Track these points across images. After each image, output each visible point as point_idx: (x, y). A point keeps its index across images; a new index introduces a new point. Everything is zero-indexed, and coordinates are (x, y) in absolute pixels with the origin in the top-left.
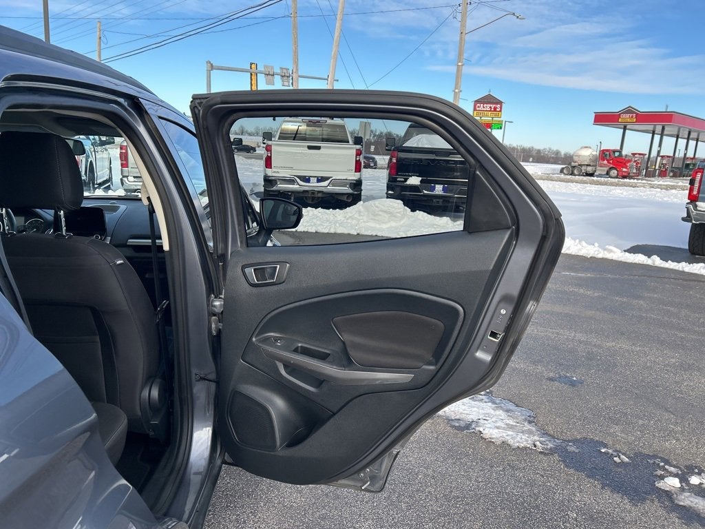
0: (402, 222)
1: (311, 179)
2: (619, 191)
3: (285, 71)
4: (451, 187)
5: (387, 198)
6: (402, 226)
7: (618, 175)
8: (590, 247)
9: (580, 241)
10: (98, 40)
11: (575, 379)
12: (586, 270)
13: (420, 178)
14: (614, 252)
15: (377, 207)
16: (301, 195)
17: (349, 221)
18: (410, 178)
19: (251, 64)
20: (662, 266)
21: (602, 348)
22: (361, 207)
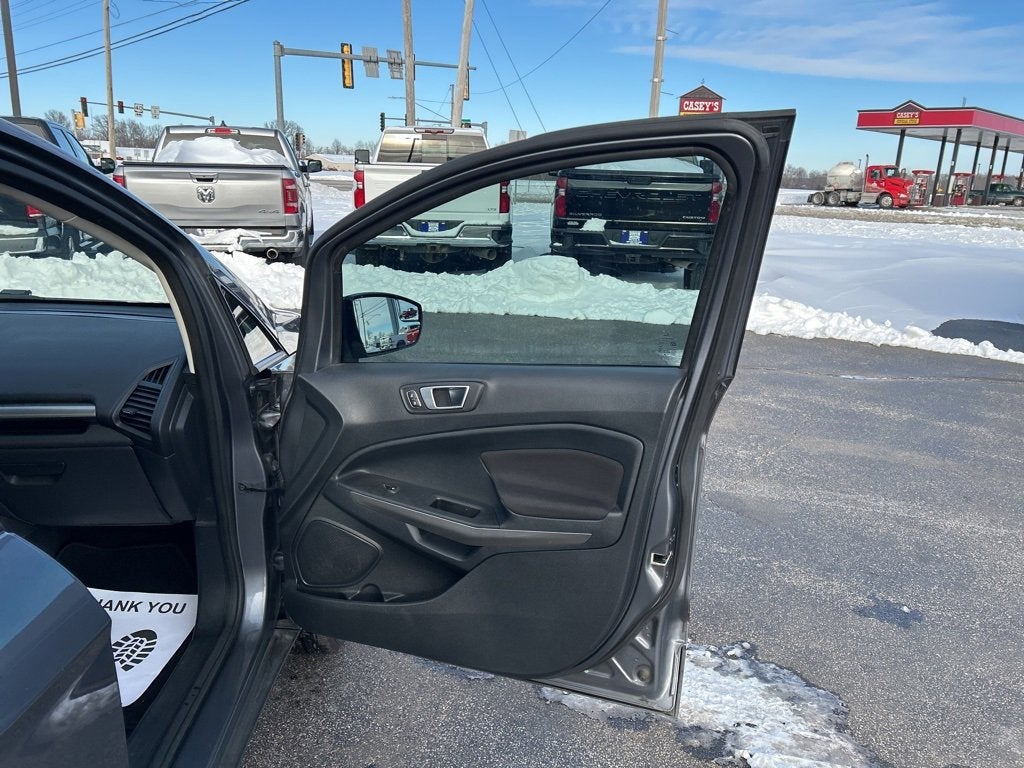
0: (576, 294)
1: (430, 224)
2: (903, 230)
3: (394, 55)
4: (654, 234)
5: (552, 253)
6: (576, 299)
7: (893, 204)
8: (878, 329)
9: (863, 320)
10: (105, 12)
11: (905, 609)
12: (880, 369)
13: (605, 221)
14: (920, 337)
15: (536, 269)
16: (414, 251)
17: (492, 293)
18: (588, 221)
19: (343, 45)
20: (998, 358)
21: (938, 531)
22: (510, 269)
